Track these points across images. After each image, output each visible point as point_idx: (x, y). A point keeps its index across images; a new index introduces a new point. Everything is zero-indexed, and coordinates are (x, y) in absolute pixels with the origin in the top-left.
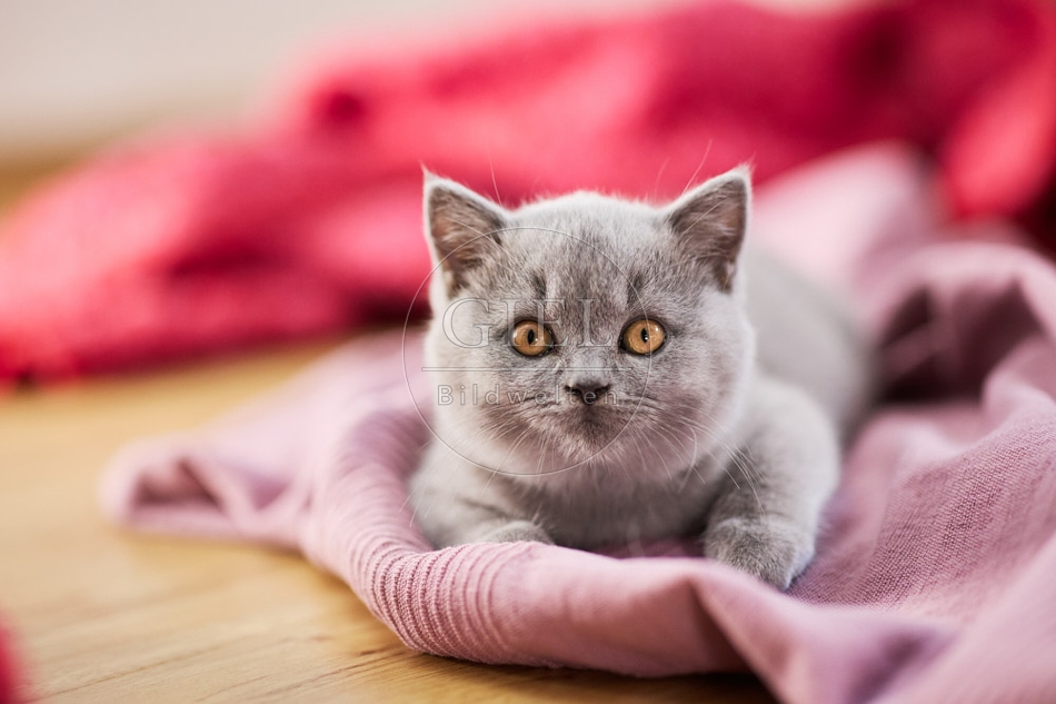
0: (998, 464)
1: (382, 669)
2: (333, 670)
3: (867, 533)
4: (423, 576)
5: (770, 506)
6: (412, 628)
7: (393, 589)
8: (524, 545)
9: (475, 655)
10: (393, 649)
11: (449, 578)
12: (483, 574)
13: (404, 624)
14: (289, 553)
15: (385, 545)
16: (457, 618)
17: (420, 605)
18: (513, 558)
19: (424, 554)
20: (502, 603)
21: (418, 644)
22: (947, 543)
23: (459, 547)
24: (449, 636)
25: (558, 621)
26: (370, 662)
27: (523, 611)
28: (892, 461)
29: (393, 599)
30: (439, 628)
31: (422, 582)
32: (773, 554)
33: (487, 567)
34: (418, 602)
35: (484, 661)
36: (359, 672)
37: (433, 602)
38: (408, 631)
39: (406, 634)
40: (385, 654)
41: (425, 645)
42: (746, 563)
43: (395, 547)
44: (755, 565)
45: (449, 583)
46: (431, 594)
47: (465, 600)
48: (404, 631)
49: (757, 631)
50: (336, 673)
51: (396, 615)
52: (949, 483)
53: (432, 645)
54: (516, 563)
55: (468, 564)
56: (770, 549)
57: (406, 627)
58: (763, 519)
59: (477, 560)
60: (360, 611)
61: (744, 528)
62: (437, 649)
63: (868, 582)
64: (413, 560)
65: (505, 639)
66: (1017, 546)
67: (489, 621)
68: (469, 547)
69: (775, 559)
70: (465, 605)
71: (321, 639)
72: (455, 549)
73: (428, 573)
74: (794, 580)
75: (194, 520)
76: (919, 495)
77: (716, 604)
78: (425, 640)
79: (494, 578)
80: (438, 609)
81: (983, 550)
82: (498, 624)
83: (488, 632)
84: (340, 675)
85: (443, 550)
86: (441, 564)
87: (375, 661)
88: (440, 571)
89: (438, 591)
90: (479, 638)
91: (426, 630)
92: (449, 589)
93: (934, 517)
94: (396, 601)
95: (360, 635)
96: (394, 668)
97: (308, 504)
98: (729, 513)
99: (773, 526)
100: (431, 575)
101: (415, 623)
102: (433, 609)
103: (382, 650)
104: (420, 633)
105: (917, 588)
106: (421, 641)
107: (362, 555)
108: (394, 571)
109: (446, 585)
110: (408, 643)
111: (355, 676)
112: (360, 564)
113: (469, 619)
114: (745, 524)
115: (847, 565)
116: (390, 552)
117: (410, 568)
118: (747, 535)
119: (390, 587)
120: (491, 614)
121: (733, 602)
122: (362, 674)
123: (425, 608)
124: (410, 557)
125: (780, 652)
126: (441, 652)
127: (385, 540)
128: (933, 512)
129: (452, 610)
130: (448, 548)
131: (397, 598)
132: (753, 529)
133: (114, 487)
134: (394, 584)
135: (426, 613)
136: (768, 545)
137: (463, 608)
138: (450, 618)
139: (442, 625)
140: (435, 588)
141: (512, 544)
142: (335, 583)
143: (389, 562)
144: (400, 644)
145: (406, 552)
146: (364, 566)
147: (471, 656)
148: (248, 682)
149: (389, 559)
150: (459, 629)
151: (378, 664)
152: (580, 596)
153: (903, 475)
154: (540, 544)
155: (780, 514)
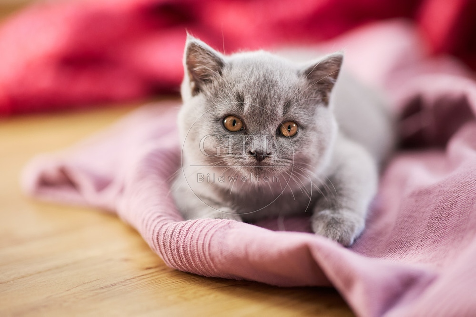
0: (456, 189)
1: (156, 277)
2: (132, 277)
3: (390, 218)
4: (177, 234)
5: (344, 204)
6: (171, 258)
7: (162, 239)
8: (226, 221)
9: (201, 273)
10: (161, 267)
11: (190, 236)
12: (206, 235)
13: (167, 256)
14: (112, 214)
15: (159, 217)
16: (193, 255)
17: (175, 247)
18: (221, 227)
19: (178, 223)
20: (215, 250)
21: (173, 266)
22: (430, 226)
23: (195, 221)
24: (189, 263)
25: (242, 260)
26: (150, 274)
27: (225, 254)
28: (403, 182)
29: (162, 244)
30: (184, 259)
31: (177, 237)
32: (345, 228)
33: (209, 231)
34: (174, 246)
35: (205, 275)
36: (145, 279)
37: (182, 246)
38: (169, 259)
39: (168, 261)
40: (157, 270)
41: (177, 267)
42: (332, 232)
43: (164, 218)
44: (336, 233)
45: (190, 238)
46: (181, 243)
47: (197, 247)
48: (167, 259)
49: (339, 271)
50: (133, 279)
51: (163, 251)
52: (431, 196)
53: (180, 267)
54: (222, 230)
55: (199, 229)
56: (344, 226)
57: (168, 257)
58: (341, 211)
59: (204, 228)
60: (145, 246)
61: (332, 215)
62: (183, 269)
63: (391, 243)
64: (173, 225)
65: (216, 266)
66: (464, 230)
67: (208, 257)
68: (200, 220)
69: (346, 230)
70: (197, 249)
71: (126, 260)
72: (193, 221)
73: (180, 232)
74: (355, 241)
75: (66, 195)
76: (417, 201)
77: (319, 257)
78: (177, 264)
79: (212, 237)
80: (184, 250)
81: (447, 231)
82: (212, 259)
83: (208, 263)
84: (135, 280)
85: (187, 221)
86: (186, 228)
87: (153, 273)
88: (186, 232)
89: (184, 241)
90: (203, 265)
91: (177, 259)
92: (190, 241)
93: (424, 213)
94: (164, 245)
95: (144, 259)
96: (161, 277)
97: (122, 191)
98: (324, 207)
99: (345, 214)
100: (181, 233)
101: (173, 256)
102: (181, 250)
103: (156, 267)
104: (175, 261)
105: (415, 247)
106: (175, 264)
107: (148, 221)
108: (163, 230)
109: (188, 239)
110: (169, 265)
111: (143, 281)
112: (147, 226)
113: (199, 256)
114: (332, 213)
115: (380, 234)
116: (161, 221)
117: (171, 229)
118: (333, 219)
119: (161, 238)
120: (210, 254)
121: (327, 256)
122: (146, 280)
123: (178, 249)
124: (171, 224)
125: (349, 282)
126: (184, 270)
127: (159, 214)
128: (423, 210)
129: (191, 251)
130: (190, 220)
131: (164, 244)
132: (336, 216)
133: (28, 177)
134: (163, 237)
135: (178, 251)
136: (343, 223)
137: (196, 250)
138: (190, 255)
139: (186, 258)
140: (183, 240)
141: (221, 220)
142: (133, 231)
143: (161, 226)
144: (164, 265)
145: (169, 221)
146: (148, 227)
147: (199, 273)
148: (91, 282)
149: (161, 224)
150: (194, 260)
151: (154, 275)
152: (253, 249)
153: (409, 191)
154: (234, 221)
155: (349, 209)
